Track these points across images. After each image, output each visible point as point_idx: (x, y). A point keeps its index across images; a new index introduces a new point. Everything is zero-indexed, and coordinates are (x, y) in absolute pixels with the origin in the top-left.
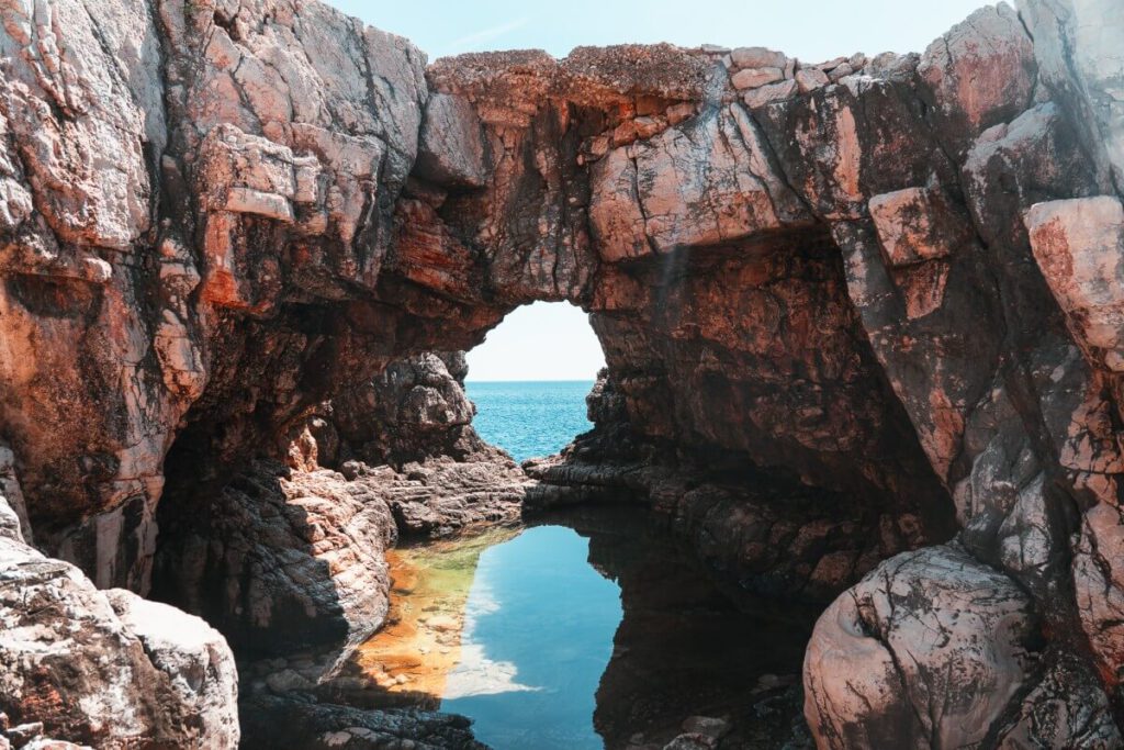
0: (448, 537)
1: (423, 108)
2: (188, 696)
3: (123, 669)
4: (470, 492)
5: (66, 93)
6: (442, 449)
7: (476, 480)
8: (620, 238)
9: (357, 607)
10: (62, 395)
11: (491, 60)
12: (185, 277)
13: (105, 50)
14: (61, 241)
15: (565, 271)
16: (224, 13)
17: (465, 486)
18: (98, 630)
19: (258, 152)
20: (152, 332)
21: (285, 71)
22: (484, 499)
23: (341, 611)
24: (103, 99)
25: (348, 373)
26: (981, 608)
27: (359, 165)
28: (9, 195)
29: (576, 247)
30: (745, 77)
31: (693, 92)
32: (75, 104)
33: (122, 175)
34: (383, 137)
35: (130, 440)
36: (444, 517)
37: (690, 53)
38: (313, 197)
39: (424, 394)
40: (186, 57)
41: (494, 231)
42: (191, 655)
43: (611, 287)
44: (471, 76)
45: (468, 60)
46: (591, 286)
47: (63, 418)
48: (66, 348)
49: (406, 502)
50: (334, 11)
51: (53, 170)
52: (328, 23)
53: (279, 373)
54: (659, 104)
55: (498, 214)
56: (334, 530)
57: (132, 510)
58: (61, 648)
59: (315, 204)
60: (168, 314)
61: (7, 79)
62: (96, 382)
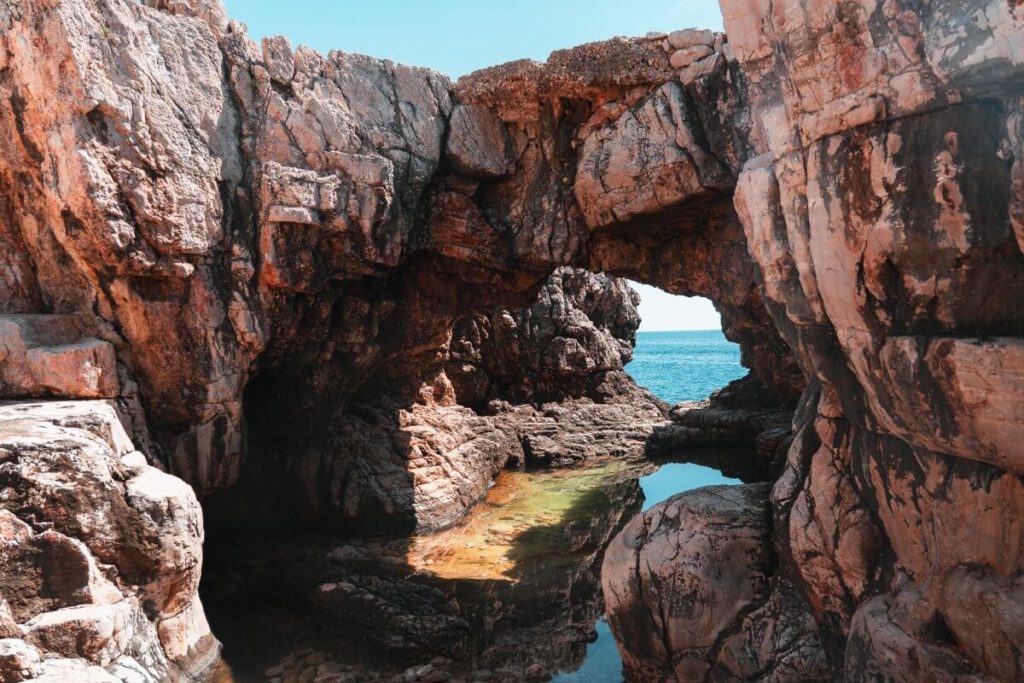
0: (569, 467)
1: (445, 119)
2: (151, 525)
3: (106, 503)
4: (600, 430)
5: (157, 161)
6: (584, 391)
7: (606, 419)
8: (592, 210)
9: (430, 510)
10: (168, 348)
11: (493, 73)
12: (245, 270)
13: (188, 126)
14: (157, 252)
15: (558, 241)
16: (281, 81)
17: (596, 423)
18: (93, 479)
19: (287, 178)
20: (226, 307)
21: (319, 114)
22: (611, 436)
23: (414, 511)
24: (184, 160)
25: (419, 329)
26: (712, 531)
27: (372, 176)
28: (120, 230)
29: (569, 219)
30: (678, 58)
31: (640, 77)
32: (163, 167)
33: (200, 206)
34: (407, 149)
35: (213, 378)
36: (567, 450)
37: (639, 42)
38: (332, 205)
39: (564, 343)
40: (253, 117)
41: (520, 209)
42: (154, 502)
43: (604, 251)
44: (480, 88)
45: (478, 76)
46: (584, 251)
47: (169, 364)
48: (168, 319)
49: (535, 435)
50: (368, 59)
51: (147, 211)
52: (364, 69)
53: (350, 331)
54: (620, 91)
55: (524, 195)
56: (432, 452)
57: (220, 424)
58: (69, 486)
59: (334, 210)
60: (236, 294)
61: (117, 160)
62: (189, 341)
